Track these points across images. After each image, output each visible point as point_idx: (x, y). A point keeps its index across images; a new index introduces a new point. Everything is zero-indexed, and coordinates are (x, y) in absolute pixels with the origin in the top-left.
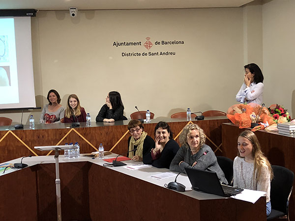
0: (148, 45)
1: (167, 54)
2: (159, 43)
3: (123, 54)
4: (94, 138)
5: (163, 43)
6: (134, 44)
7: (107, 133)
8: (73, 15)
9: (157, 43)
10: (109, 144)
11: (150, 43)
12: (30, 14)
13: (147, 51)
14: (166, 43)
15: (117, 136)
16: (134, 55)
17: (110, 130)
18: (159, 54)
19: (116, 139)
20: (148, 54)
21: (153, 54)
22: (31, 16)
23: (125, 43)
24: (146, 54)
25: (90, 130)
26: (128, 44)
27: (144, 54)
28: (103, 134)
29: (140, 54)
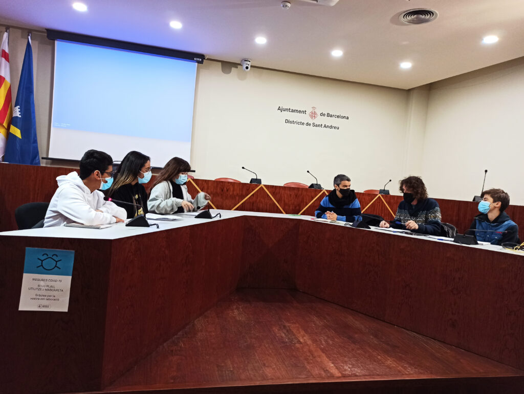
0: (313, 115)
1: (331, 127)
2: (324, 115)
3: (287, 121)
4: (283, 199)
5: (329, 115)
6: (300, 112)
7: (296, 196)
8: (247, 68)
9: (322, 114)
10: (298, 208)
11: (315, 113)
12: (198, 59)
13: (311, 122)
14: (331, 116)
15: (306, 200)
16: (298, 123)
17: (300, 192)
18: (323, 126)
19: (305, 203)
20: (312, 124)
21: (317, 126)
22: (199, 62)
23: (290, 109)
24: (310, 125)
25: (280, 189)
26: (293, 111)
27: (308, 124)
28: (292, 196)
29: (303, 124)
